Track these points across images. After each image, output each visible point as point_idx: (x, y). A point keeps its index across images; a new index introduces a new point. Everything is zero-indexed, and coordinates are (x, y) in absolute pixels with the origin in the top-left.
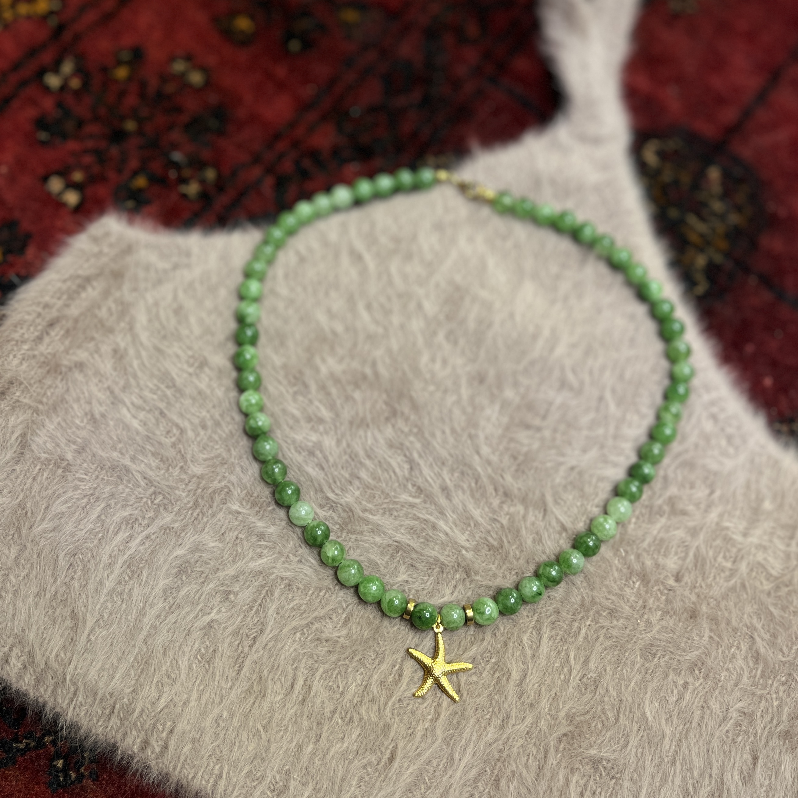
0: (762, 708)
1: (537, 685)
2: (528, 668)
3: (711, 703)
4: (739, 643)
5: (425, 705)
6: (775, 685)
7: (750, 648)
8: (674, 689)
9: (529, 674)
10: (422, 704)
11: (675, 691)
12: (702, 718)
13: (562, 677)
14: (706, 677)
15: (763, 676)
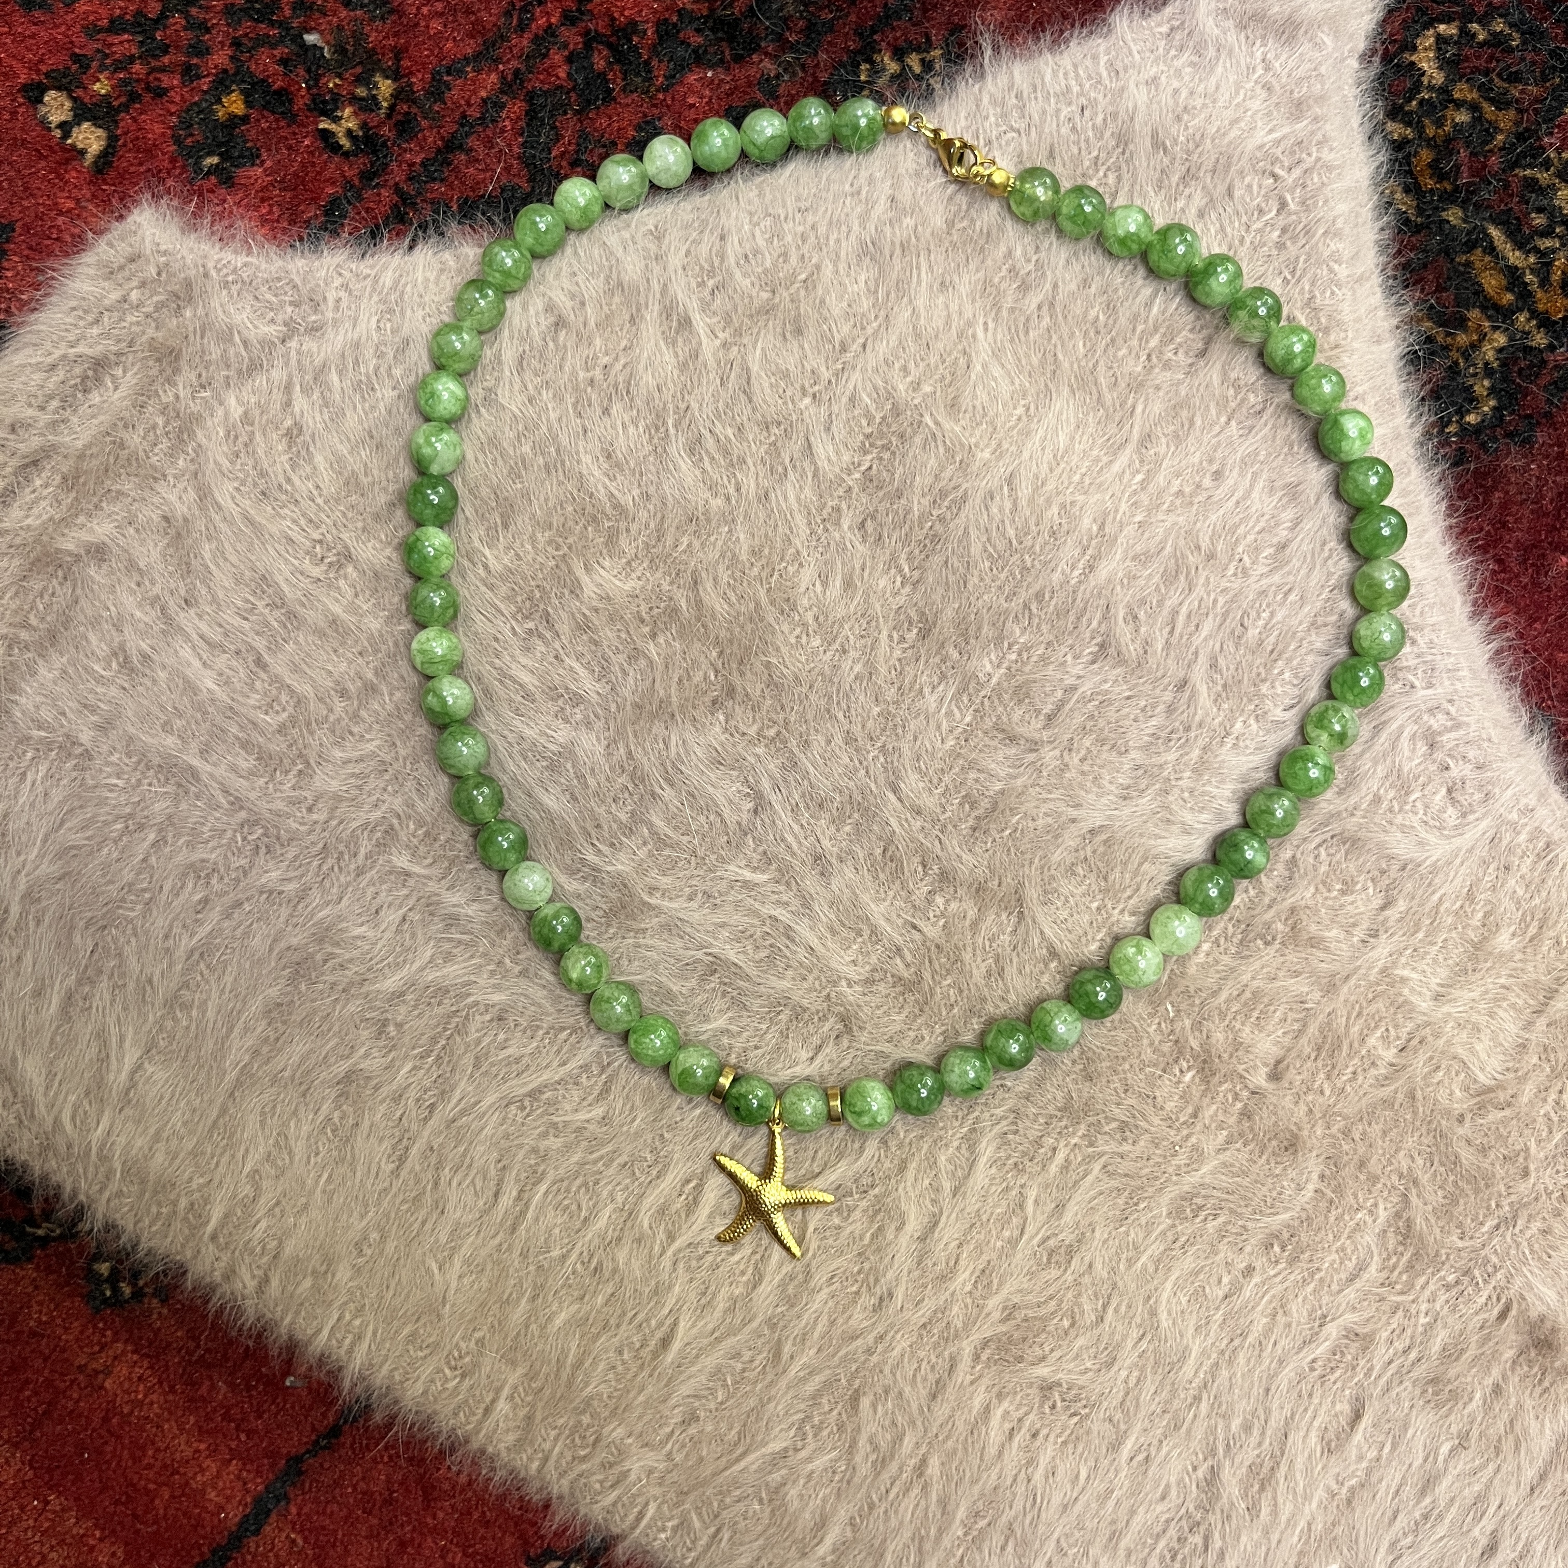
0: (1394, 1326)
1: (954, 1244)
2: (941, 1213)
3: (1293, 1307)
4: (1376, 1205)
5: (737, 1257)
6: (1432, 1287)
7: (1398, 1215)
8: (1225, 1274)
9: (941, 1225)
10: (733, 1254)
11: (1225, 1280)
12: (1268, 1331)
13: (1007, 1234)
14: (1293, 1261)
15: (1410, 1267)
